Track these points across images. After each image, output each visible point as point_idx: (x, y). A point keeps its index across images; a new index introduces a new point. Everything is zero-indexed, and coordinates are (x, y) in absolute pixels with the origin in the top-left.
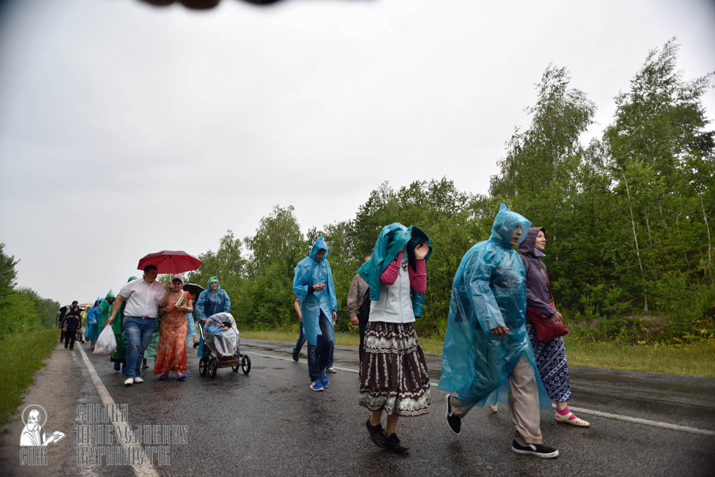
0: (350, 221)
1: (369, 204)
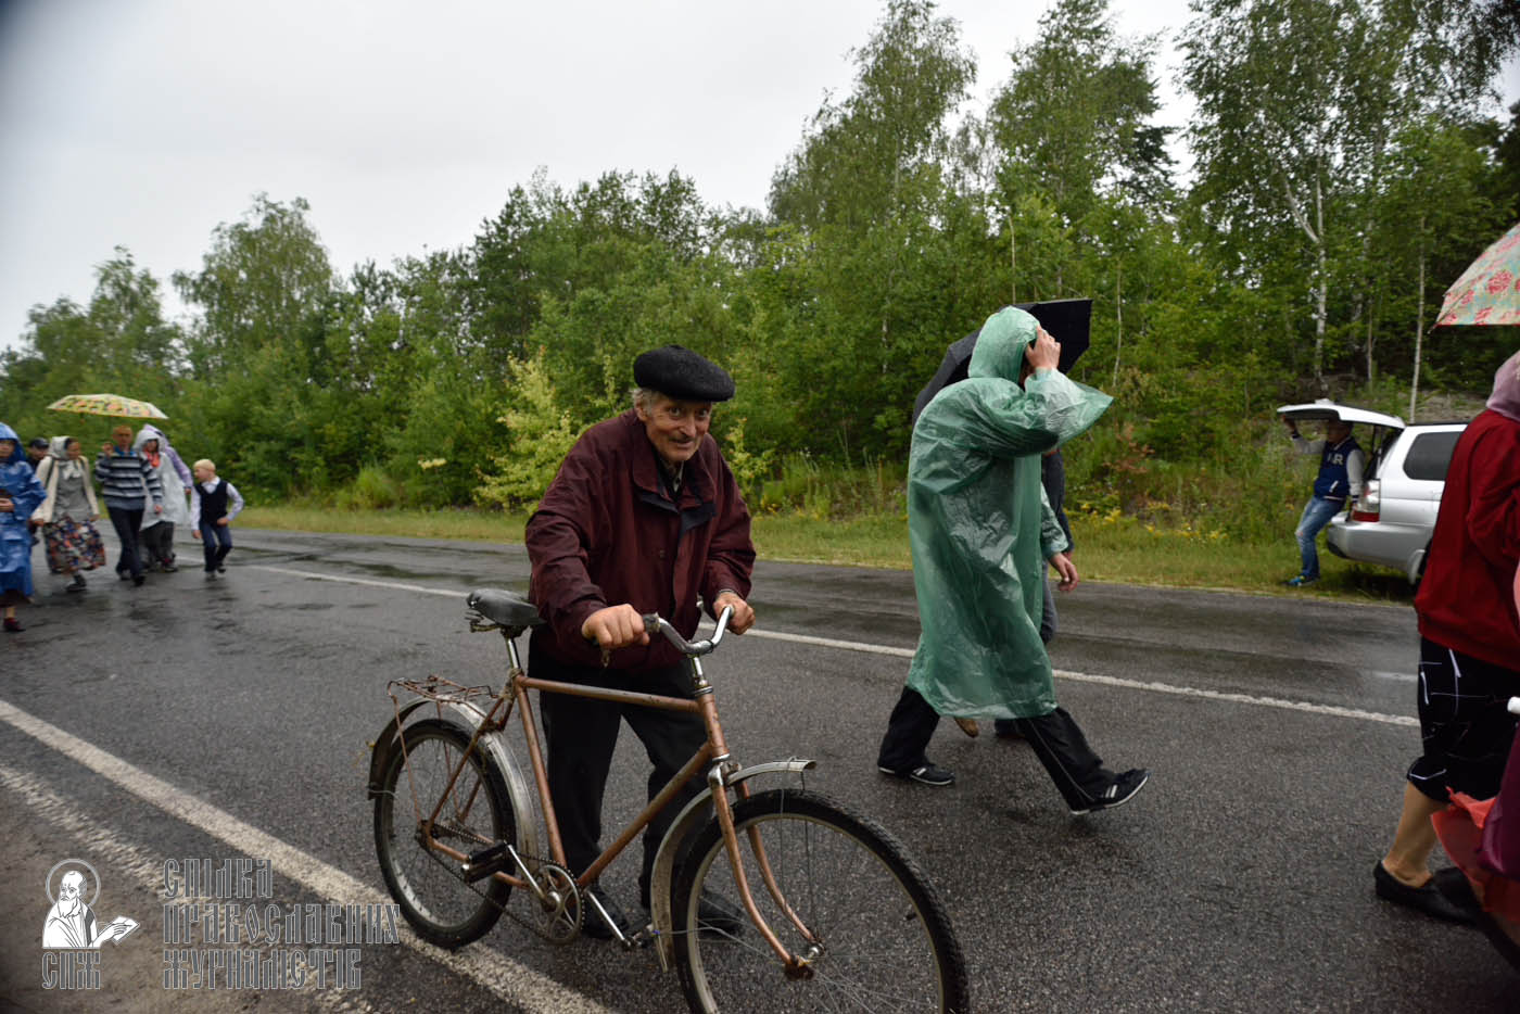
0: (460, 250)
1: (508, 218)
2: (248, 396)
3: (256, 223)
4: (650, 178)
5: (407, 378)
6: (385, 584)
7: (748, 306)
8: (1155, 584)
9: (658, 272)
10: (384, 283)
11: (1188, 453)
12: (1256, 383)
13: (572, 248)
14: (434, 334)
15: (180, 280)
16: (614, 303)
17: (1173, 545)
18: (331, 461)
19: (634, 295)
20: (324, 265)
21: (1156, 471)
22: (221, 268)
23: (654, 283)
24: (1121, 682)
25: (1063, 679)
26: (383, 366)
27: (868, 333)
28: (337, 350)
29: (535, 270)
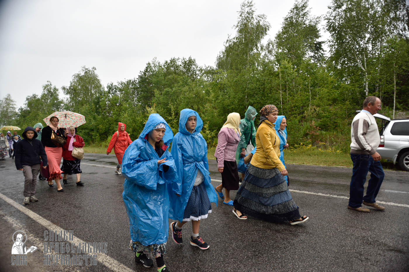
0: (134, 79)
1: (146, 70)
3: (82, 74)
4: (184, 59)
5: (120, 113)
6: (112, 167)
7: (209, 92)
8: (321, 165)
9: (186, 83)
10: (115, 88)
11: (330, 129)
12: (349, 109)
13: (163, 78)
14: (128, 101)
15: (64, 88)
16: (174, 92)
17: (326, 154)
18: (100, 135)
19: (179, 90)
20: (100, 84)
21: (321, 133)
22: (74, 85)
23: (184, 86)
24: (310, 193)
25: (293, 192)
26: (114, 110)
27: (242, 98)
28: (103, 106)
29: (154, 84)
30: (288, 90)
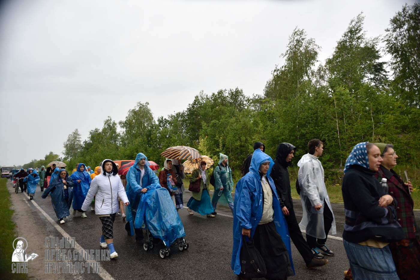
1: (194, 104)
2: (133, 150)
3: (137, 109)
4: (231, 90)
5: (169, 145)
7: (257, 123)
9: (233, 114)
10: (165, 121)
13: (211, 110)
14: (177, 133)
15: (121, 123)
16: (221, 123)
19: (226, 121)
20: (152, 117)
22: (129, 120)
23: (231, 118)
26: (164, 142)
28: (154, 138)
29: (201, 116)
30: (345, 119)
